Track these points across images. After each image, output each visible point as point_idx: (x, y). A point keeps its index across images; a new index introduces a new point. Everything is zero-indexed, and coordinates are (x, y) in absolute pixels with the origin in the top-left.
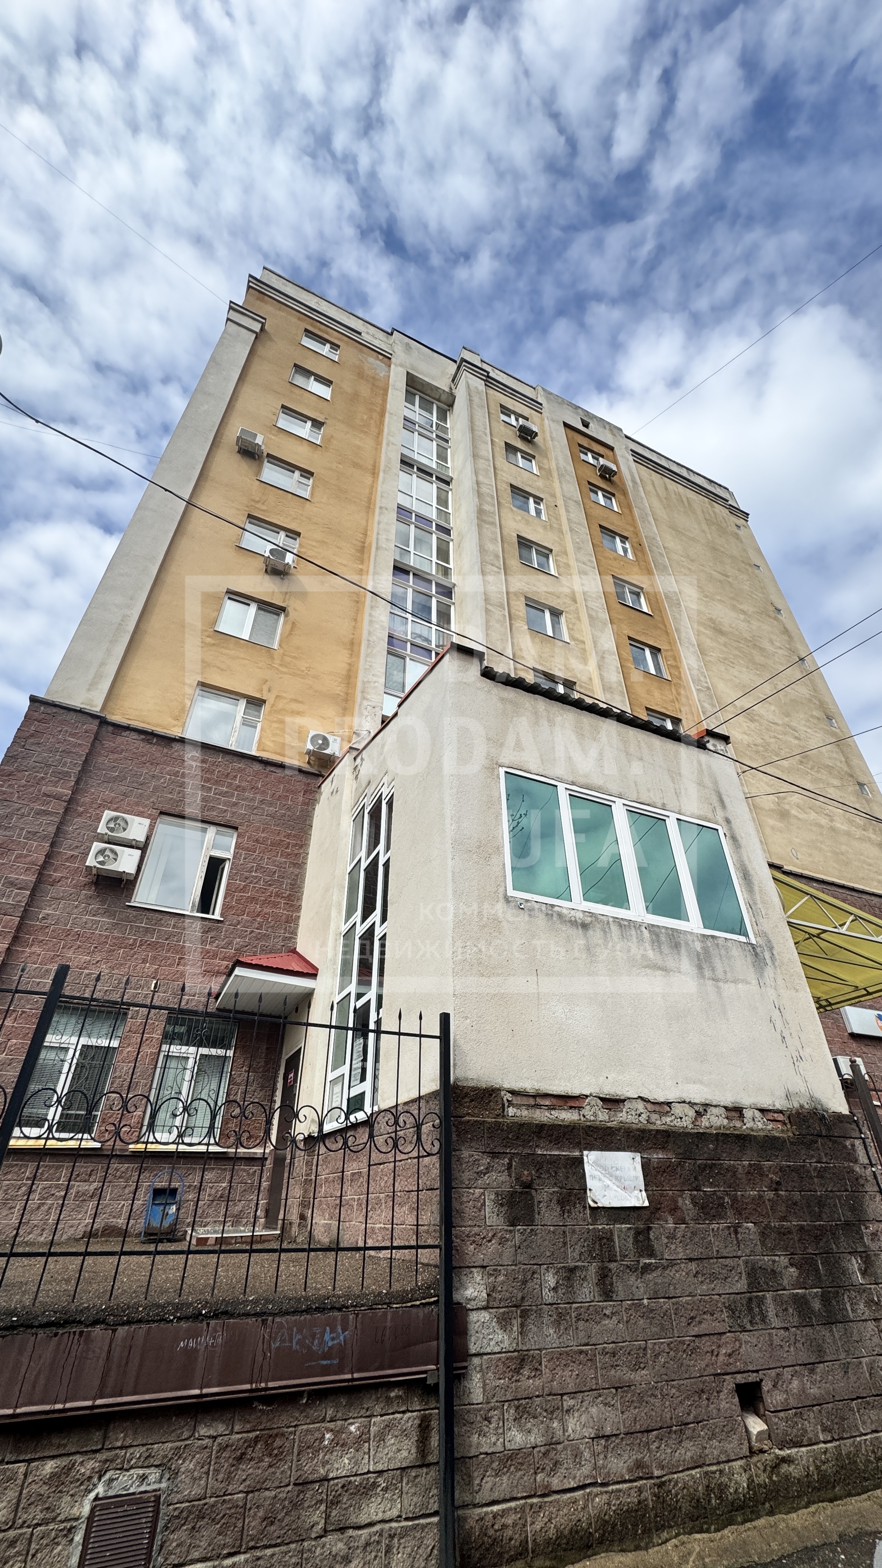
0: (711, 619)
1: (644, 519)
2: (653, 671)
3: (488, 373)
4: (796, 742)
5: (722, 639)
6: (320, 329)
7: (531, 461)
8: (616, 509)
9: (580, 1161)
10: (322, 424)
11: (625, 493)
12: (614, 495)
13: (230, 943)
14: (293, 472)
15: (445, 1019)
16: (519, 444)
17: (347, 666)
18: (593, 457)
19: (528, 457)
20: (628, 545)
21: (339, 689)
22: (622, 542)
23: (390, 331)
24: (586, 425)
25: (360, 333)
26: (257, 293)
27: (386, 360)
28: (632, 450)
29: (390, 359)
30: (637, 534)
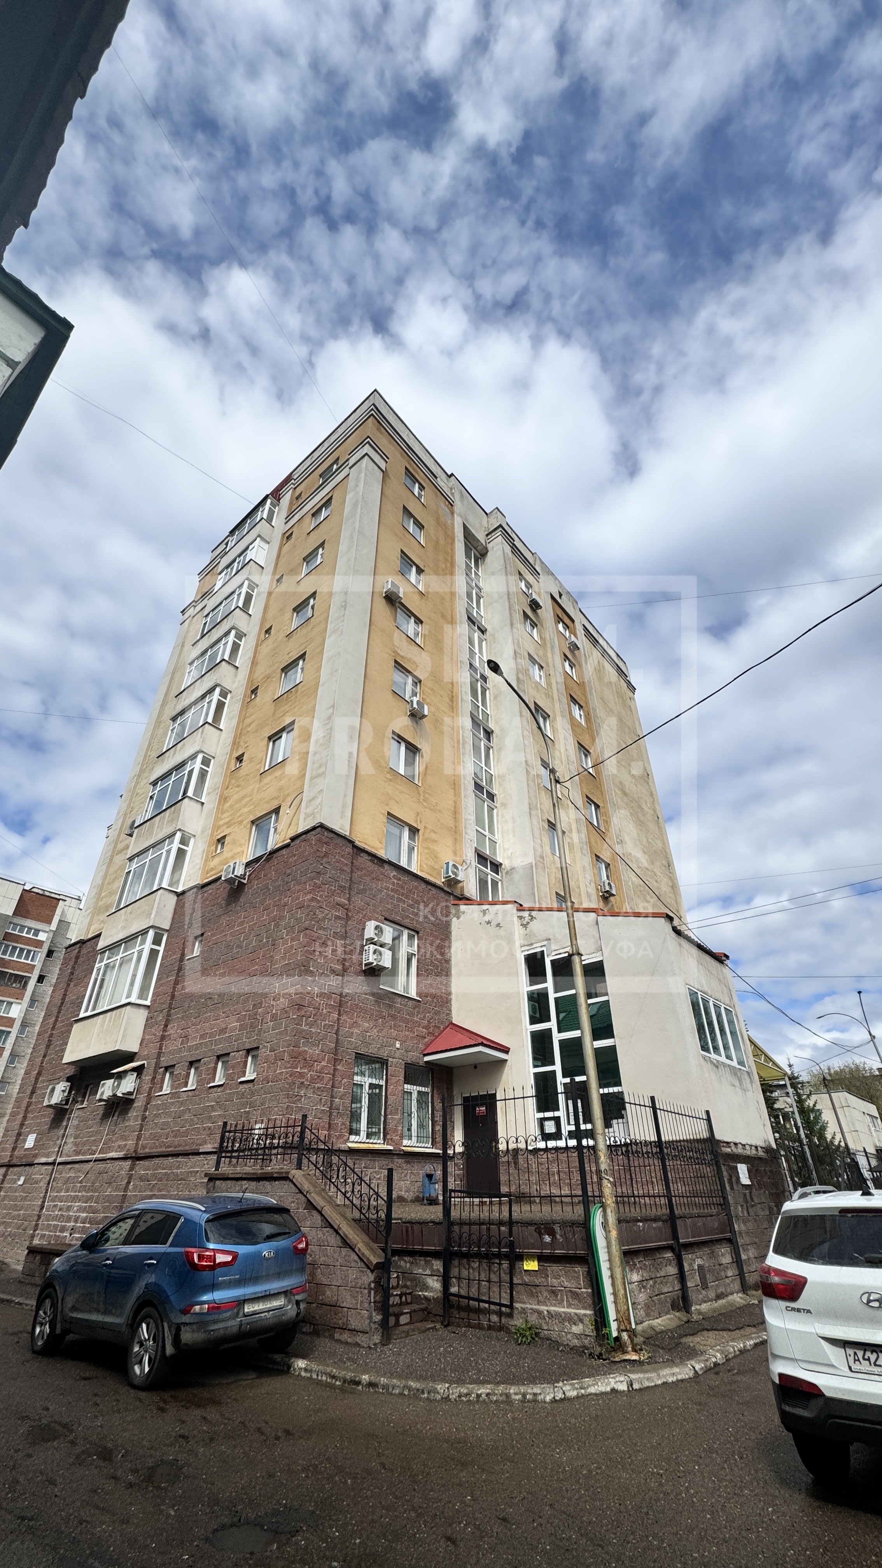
0: (620, 782)
1: (591, 694)
2: (596, 824)
3: (514, 541)
4: (656, 884)
5: (626, 800)
6: (414, 469)
7: (534, 628)
9: (736, 1167)
10: (423, 571)
11: (580, 666)
13: (424, 1017)
14: (410, 617)
16: (529, 612)
17: (453, 803)
19: (534, 625)
20: (582, 713)
21: (451, 823)
22: (579, 709)
23: (449, 474)
24: (561, 595)
25: (436, 478)
26: (376, 422)
27: (450, 506)
28: (584, 625)
29: (452, 505)
30: (587, 703)
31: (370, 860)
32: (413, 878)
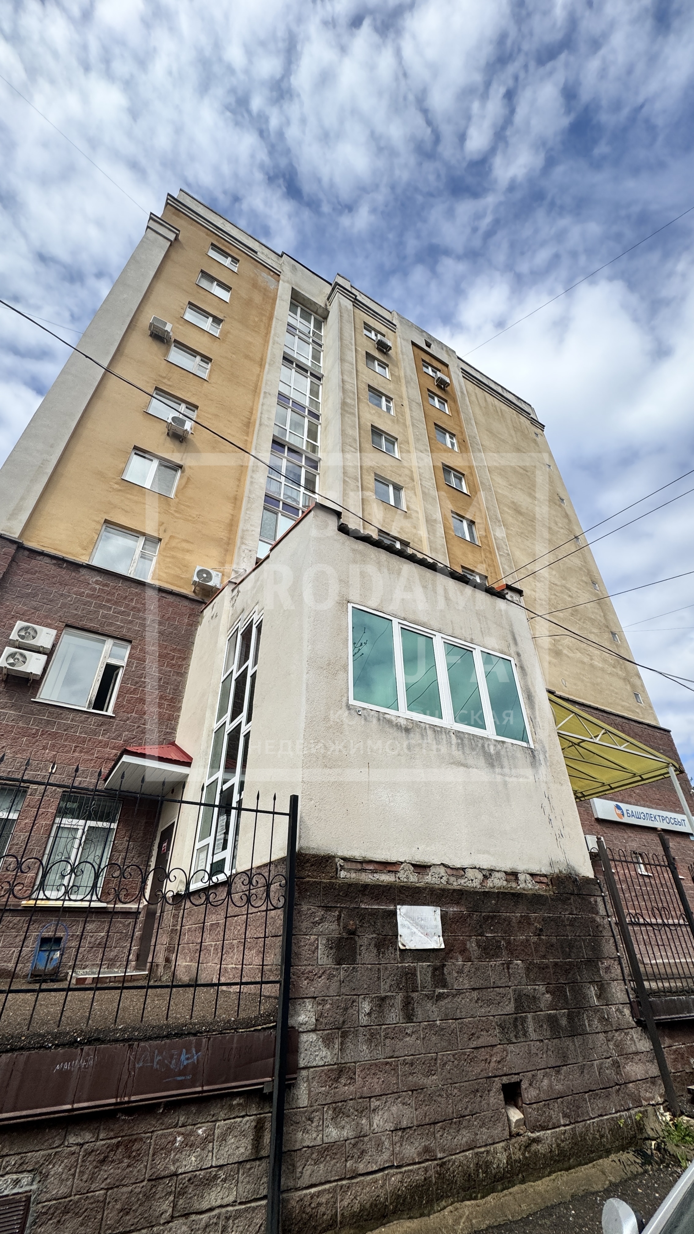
0: (513, 502)
1: (468, 422)
2: (468, 538)
3: (356, 296)
4: (570, 599)
5: (521, 518)
6: (224, 245)
7: (385, 368)
8: (447, 412)
9: (394, 914)
10: (221, 321)
11: (455, 401)
12: (446, 401)
13: (120, 735)
14: (195, 357)
15: (294, 800)
16: (376, 354)
17: (230, 517)
18: (433, 371)
19: (383, 365)
20: (455, 441)
21: (223, 534)
22: (451, 438)
23: (280, 254)
24: (429, 345)
25: (256, 253)
26: (174, 209)
27: (276, 276)
28: (462, 369)
29: (279, 275)
30: (462, 433)
31: (54, 564)
32: (133, 585)
